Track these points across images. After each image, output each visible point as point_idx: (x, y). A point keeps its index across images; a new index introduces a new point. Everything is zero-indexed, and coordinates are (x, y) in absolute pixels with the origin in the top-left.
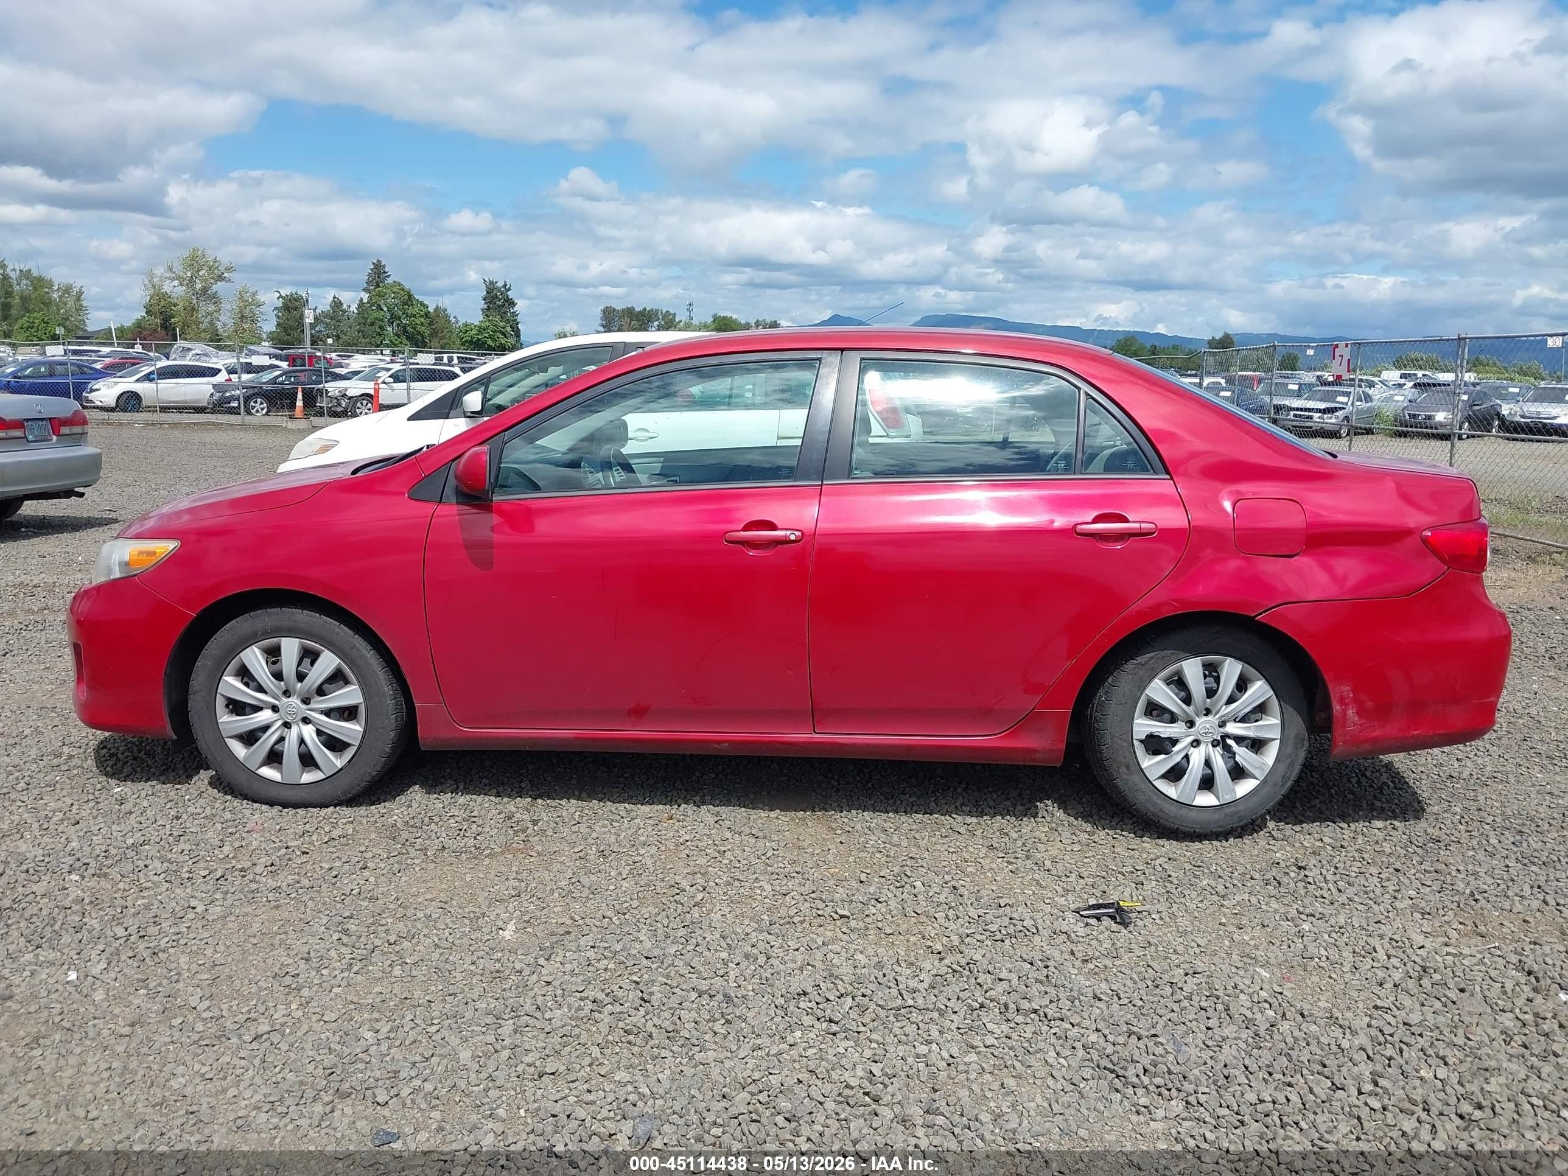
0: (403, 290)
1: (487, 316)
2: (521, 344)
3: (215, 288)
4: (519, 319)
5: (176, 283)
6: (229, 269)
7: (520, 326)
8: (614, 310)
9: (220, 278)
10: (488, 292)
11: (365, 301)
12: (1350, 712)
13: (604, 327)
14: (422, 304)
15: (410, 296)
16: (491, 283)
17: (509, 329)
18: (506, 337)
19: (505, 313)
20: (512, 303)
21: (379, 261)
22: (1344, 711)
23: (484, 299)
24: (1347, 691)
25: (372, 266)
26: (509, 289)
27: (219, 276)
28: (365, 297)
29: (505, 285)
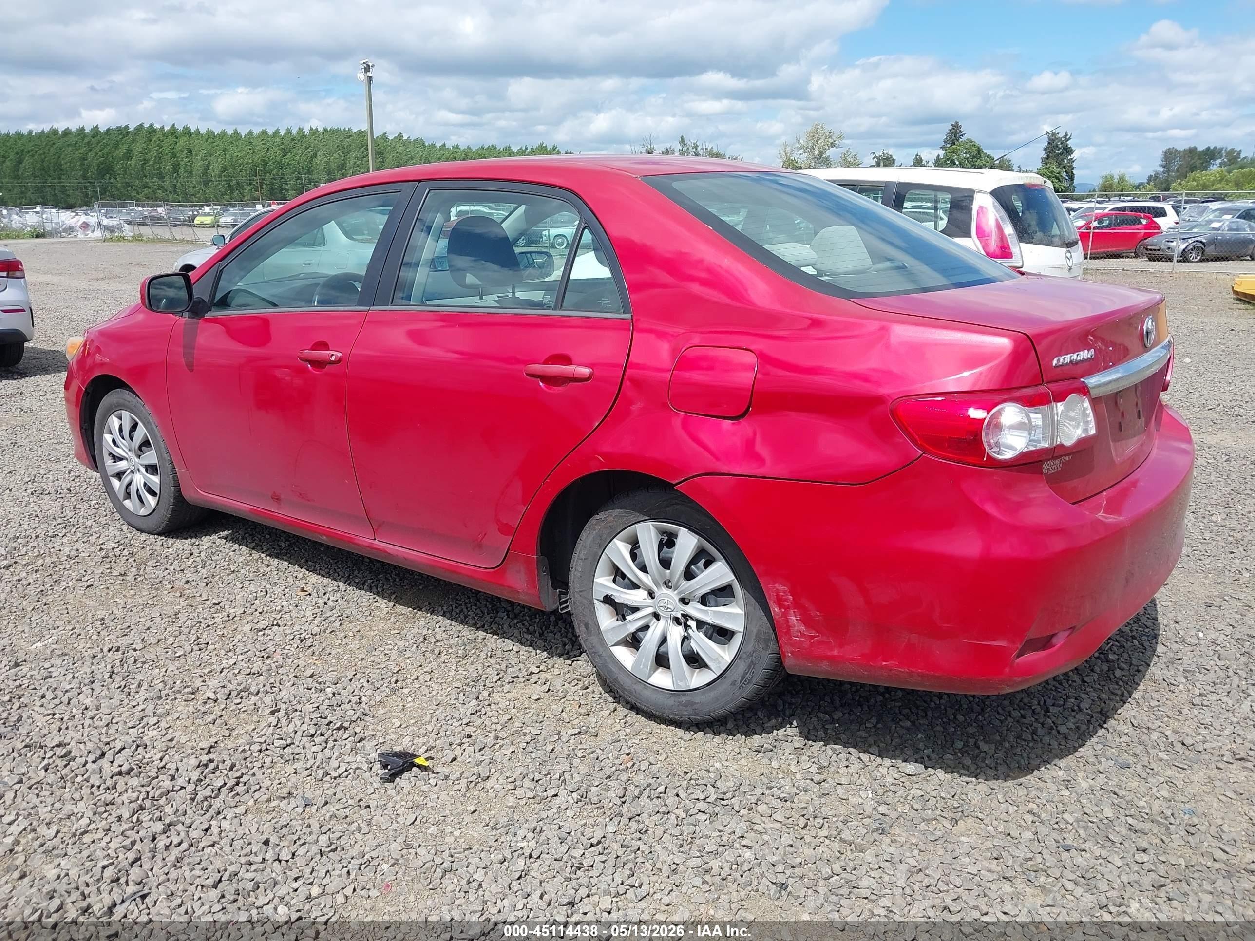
0: (974, 145)
1: (1046, 164)
2: (1074, 187)
3: (828, 153)
4: (1074, 165)
5: (801, 151)
6: (840, 138)
7: (1074, 172)
8: (1176, 150)
9: (833, 145)
10: (1049, 143)
11: (941, 157)
12: (793, 619)
13: (1164, 167)
14: (988, 156)
15: (979, 151)
16: (1053, 134)
17: (1064, 174)
18: (1060, 181)
19: (1063, 160)
20: (1069, 151)
21: (957, 123)
22: (785, 615)
23: (1045, 149)
24: (785, 592)
25: (951, 127)
26: (1070, 138)
27: (832, 143)
28: (942, 153)
29: (1066, 135)
